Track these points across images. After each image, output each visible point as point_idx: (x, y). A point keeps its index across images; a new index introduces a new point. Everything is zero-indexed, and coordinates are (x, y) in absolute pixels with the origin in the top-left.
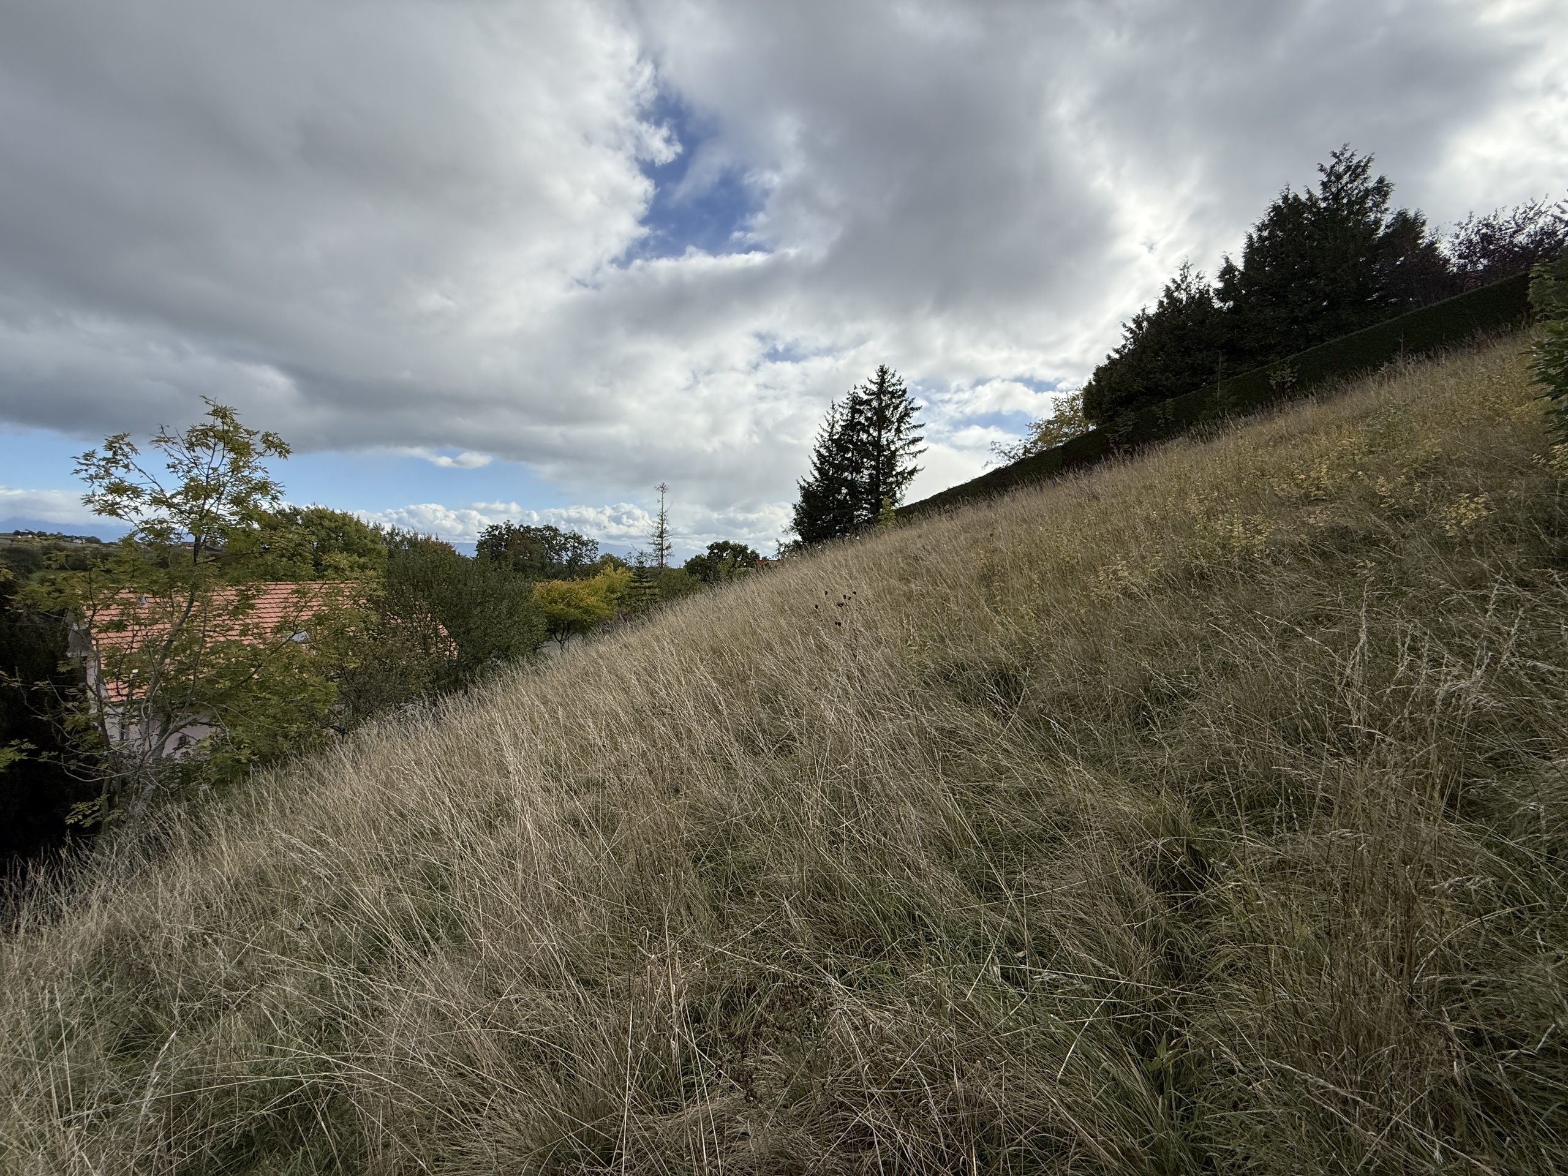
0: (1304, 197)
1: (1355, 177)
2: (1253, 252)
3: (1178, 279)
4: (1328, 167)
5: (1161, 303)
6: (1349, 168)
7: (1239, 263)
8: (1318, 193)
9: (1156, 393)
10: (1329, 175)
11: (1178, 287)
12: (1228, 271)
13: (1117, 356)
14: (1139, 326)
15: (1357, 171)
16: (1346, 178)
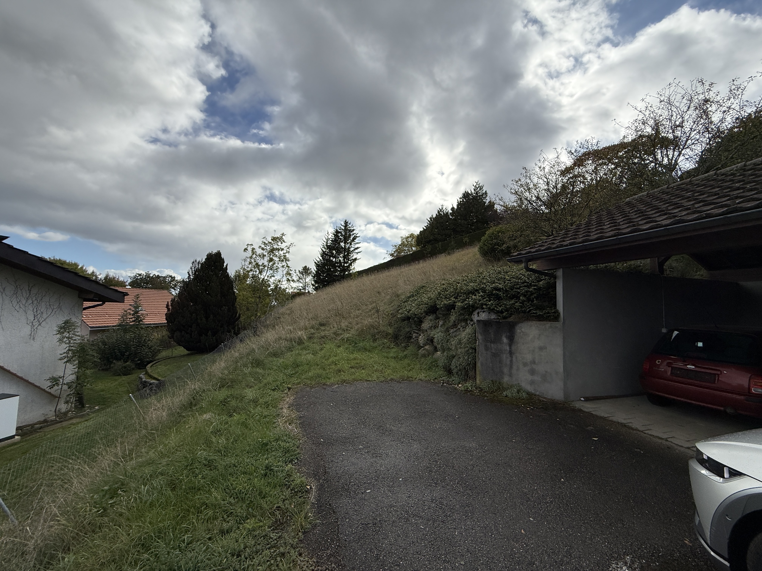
0: (470, 192)
1: (480, 189)
2: (459, 204)
3: (441, 208)
4: (475, 185)
5: (437, 215)
6: (479, 187)
7: (456, 207)
8: (473, 192)
9: (436, 240)
10: (475, 187)
11: (441, 210)
12: (453, 209)
13: (425, 228)
14: (431, 220)
15: (481, 188)
16: (478, 189)
